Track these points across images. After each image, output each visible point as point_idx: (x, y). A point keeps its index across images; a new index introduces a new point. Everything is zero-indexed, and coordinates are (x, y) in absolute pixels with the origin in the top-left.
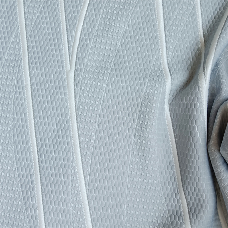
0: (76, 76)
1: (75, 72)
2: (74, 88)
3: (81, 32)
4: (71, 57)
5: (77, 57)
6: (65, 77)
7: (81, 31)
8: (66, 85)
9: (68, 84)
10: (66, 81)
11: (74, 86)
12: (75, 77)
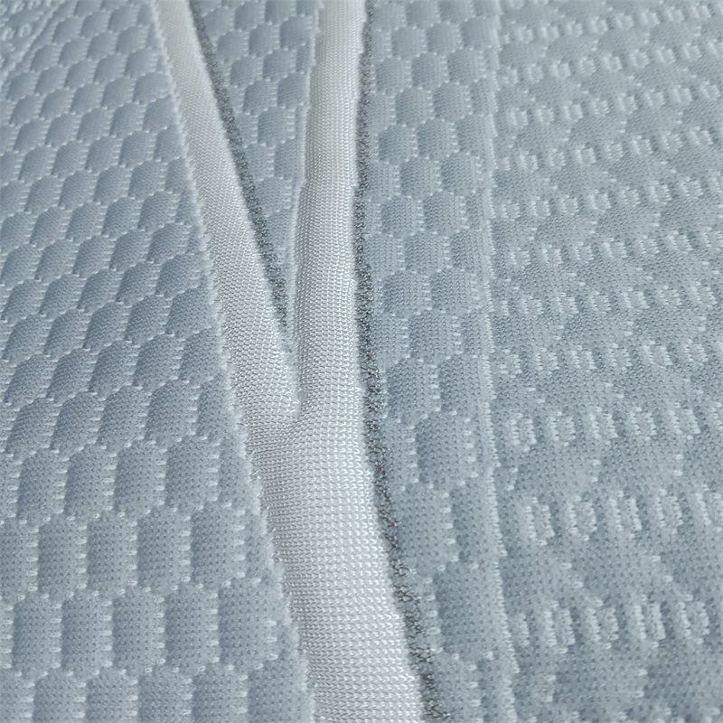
0: (407, 472)
1: (372, 428)
2: (417, 657)
3: (364, 102)
4: (291, 290)
5: (363, 274)
6: (251, 525)
7: (357, 95)
8: (283, 637)
9: (307, 618)
10: (279, 575)
11: (412, 624)
12: (398, 491)
